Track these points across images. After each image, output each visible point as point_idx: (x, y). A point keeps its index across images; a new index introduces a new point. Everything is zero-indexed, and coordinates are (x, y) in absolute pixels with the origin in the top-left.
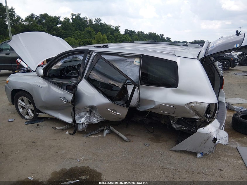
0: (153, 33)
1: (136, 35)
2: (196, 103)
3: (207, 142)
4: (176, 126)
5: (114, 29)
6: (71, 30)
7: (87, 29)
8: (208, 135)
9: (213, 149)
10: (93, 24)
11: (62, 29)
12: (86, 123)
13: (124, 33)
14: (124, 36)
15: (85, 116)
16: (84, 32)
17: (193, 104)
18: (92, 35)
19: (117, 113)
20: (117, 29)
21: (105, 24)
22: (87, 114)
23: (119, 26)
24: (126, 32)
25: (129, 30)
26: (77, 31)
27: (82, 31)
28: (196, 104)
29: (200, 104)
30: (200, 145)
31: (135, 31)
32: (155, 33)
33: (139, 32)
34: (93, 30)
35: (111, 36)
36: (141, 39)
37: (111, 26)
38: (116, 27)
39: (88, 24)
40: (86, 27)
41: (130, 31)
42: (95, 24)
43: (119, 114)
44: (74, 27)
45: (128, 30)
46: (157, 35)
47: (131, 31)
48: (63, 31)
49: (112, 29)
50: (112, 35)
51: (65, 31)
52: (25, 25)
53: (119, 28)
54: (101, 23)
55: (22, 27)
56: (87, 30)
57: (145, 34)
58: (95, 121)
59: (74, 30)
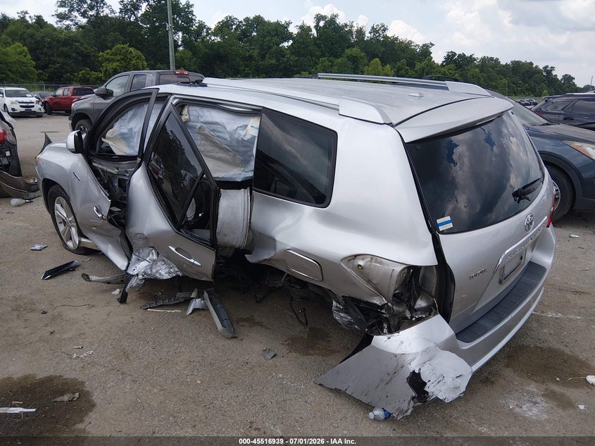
0: (524, 61)
1: (477, 66)
2: (372, 259)
3: (393, 381)
4: (341, 317)
5: (418, 50)
6: (311, 54)
7: (348, 51)
8: (397, 361)
9: (409, 404)
10: (366, 39)
11: (292, 53)
12: (140, 277)
13: (444, 62)
14: (443, 69)
15: (148, 259)
16: (340, 60)
17: (363, 259)
18: (360, 66)
19: (192, 261)
20: (426, 51)
21: (396, 39)
22: (152, 253)
23: (432, 45)
24: (450, 58)
25: (458, 53)
26: (324, 56)
27: (336, 57)
28: (371, 261)
29: (381, 263)
30: (377, 387)
31: (475, 56)
32: (531, 64)
33: (484, 59)
34: (363, 54)
35: (406, 70)
36: (489, 77)
37: (410, 43)
38: (424, 45)
39: (354, 39)
40: (348, 47)
41: (460, 55)
42: (371, 39)
43: (195, 262)
44: (319, 47)
45: (455, 54)
46: (537, 67)
47: (462, 56)
48: (294, 58)
49: (414, 50)
50: (410, 66)
51: (297, 58)
52: (213, 43)
53: (432, 50)
54: (386, 37)
55: (206, 47)
56: (349, 53)
57: (503, 66)
58: (163, 273)
59: (318, 53)
